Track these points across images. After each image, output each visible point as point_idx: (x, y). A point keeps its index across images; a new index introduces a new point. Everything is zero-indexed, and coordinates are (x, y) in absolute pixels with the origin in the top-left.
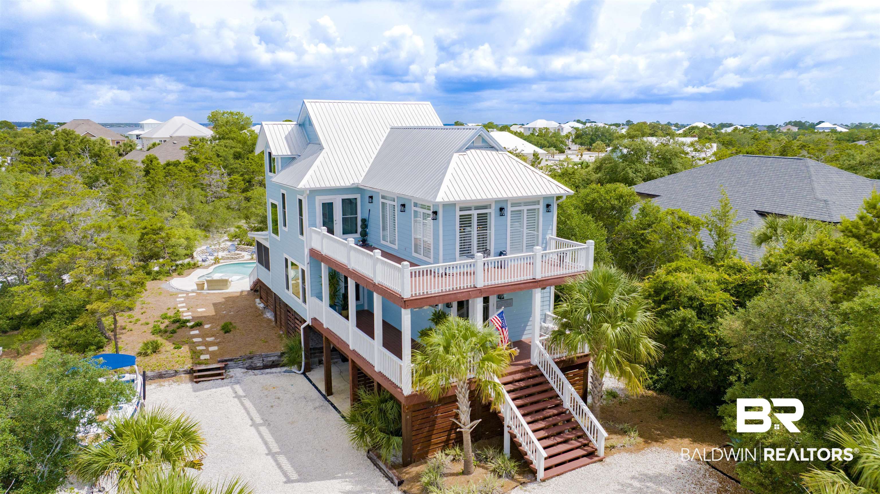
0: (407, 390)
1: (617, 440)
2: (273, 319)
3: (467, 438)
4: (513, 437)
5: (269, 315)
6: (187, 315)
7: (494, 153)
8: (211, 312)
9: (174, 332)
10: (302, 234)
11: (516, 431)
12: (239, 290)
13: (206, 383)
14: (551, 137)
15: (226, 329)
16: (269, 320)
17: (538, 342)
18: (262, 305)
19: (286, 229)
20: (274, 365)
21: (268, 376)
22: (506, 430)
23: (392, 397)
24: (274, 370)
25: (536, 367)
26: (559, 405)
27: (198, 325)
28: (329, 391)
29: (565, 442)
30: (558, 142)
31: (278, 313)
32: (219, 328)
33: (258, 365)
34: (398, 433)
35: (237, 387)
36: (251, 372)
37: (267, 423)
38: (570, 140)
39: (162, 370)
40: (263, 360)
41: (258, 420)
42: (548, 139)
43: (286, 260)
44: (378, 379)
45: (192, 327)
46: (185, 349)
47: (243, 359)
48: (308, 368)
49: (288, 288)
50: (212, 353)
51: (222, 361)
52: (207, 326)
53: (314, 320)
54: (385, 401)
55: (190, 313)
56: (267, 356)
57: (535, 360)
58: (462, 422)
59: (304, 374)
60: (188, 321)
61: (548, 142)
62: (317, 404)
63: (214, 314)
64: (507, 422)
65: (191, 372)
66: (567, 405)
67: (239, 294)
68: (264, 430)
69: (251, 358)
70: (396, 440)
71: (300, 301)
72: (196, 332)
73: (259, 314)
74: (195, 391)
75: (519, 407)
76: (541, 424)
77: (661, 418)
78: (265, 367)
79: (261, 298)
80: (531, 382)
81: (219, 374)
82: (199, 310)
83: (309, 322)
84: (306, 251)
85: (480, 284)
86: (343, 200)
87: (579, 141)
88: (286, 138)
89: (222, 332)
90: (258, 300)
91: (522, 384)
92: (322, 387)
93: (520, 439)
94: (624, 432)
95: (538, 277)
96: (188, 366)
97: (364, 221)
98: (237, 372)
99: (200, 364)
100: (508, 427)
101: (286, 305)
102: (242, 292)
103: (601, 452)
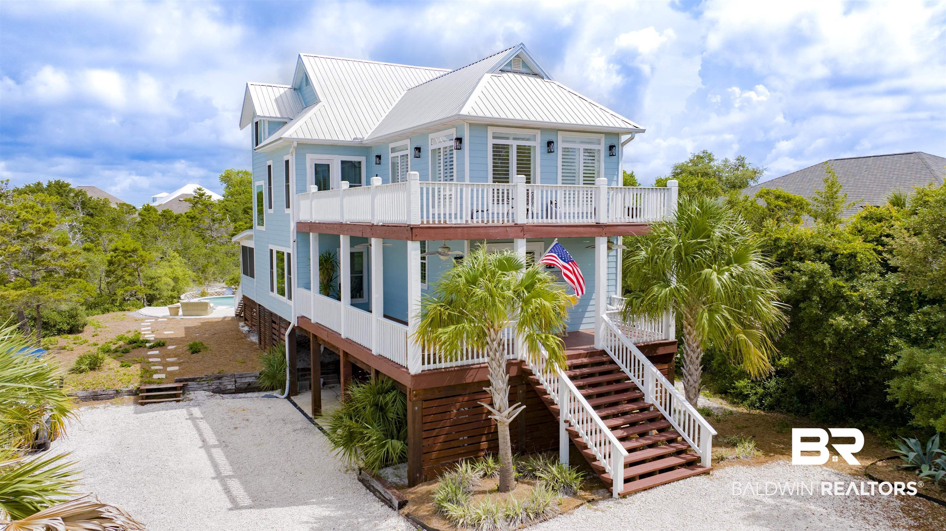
0: (415, 367)
1: (725, 452)
2: (257, 341)
3: (504, 433)
4: (573, 435)
5: (253, 337)
6: (148, 337)
7: (539, 80)
8: (181, 334)
9: (126, 352)
10: (288, 206)
11: (577, 428)
12: (222, 316)
13: (154, 405)
15: (195, 350)
16: (252, 344)
17: (605, 317)
18: (246, 329)
19: (271, 211)
20: (249, 388)
21: (240, 400)
22: (563, 427)
24: (249, 395)
25: (603, 352)
26: (641, 398)
27: (160, 346)
28: (317, 410)
29: (653, 445)
31: (263, 330)
32: (186, 349)
33: (229, 387)
35: (195, 410)
36: (218, 396)
37: (223, 445)
39: (98, 390)
40: (236, 382)
43: (271, 251)
44: (375, 365)
45: (151, 348)
46: (135, 368)
47: (209, 379)
48: (294, 392)
49: (272, 289)
50: (170, 373)
51: (180, 381)
52: (171, 347)
53: (302, 318)
54: (384, 392)
55: (154, 335)
56: (241, 376)
57: (600, 345)
58: (497, 406)
59: (288, 398)
60: (147, 341)
62: (299, 426)
63: (184, 336)
64: (565, 415)
65: (135, 393)
66: (650, 398)
67: (220, 320)
68: (219, 454)
69: (219, 378)
71: (285, 299)
72: (154, 352)
73: (241, 337)
74: (136, 413)
76: (619, 421)
77: (780, 432)
78: (238, 391)
79: (246, 319)
81: (175, 396)
82: (166, 333)
83: (294, 323)
84: (293, 226)
85: (522, 220)
86: (343, 162)
88: (276, 100)
89: (189, 353)
90: (242, 324)
91: (586, 370)
92: (309, 408)
93: (584, 437)
94: (733, 445)
95: (603, 221)
96: (133, 386)
98: (200, 395)
99: (150, 383)
100: (566, 421)
101: (271, 314)
102: (225, 318)
103: (707, 462)
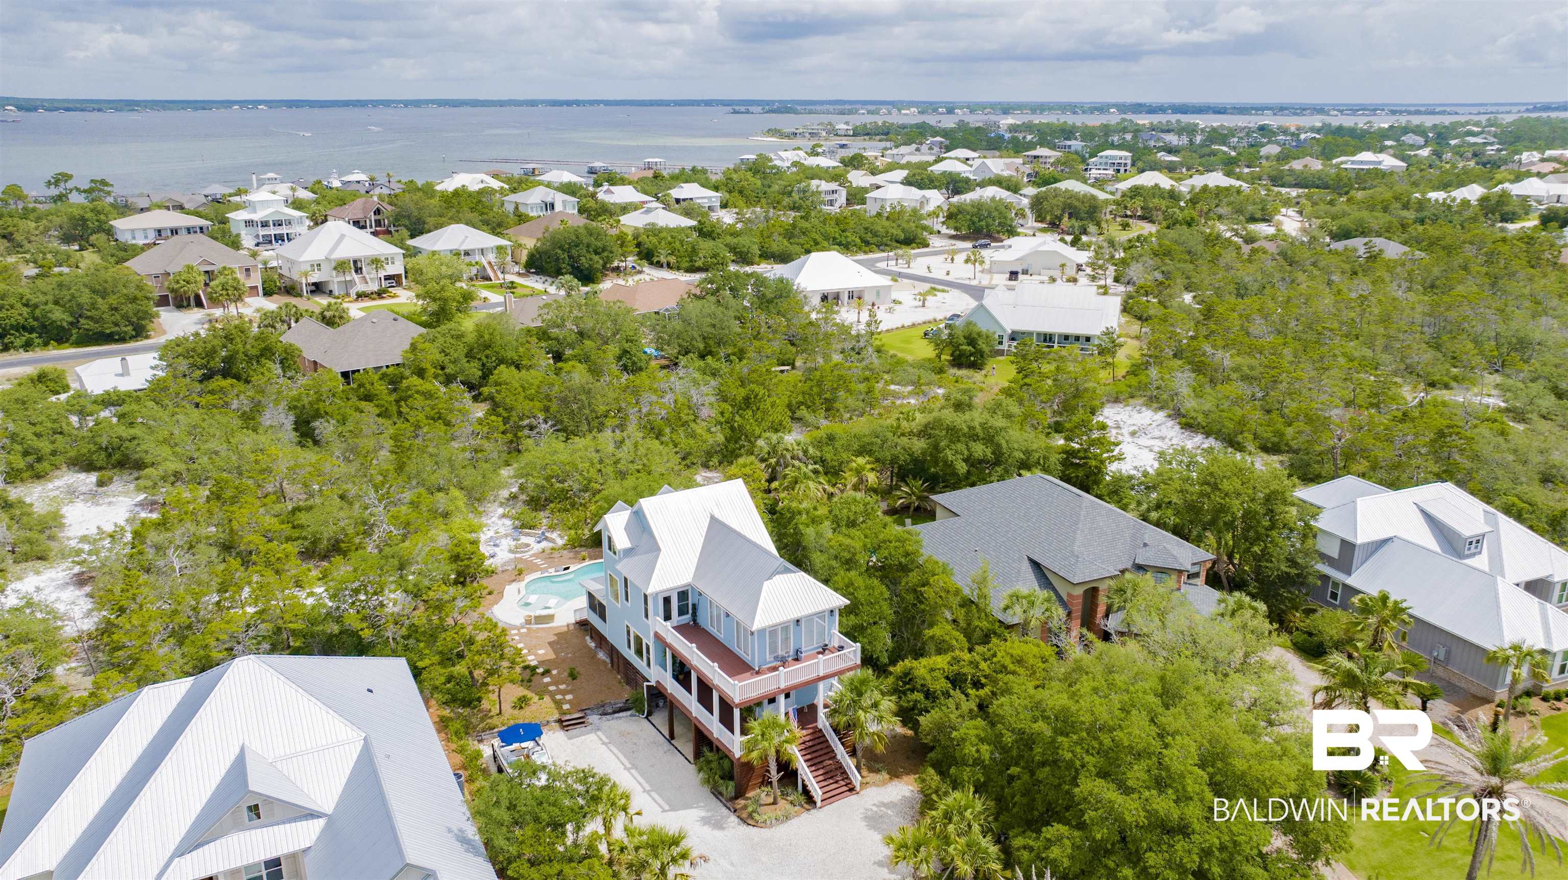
0: (737, 753)
1: (872, 778)
2: (608, 660)
3: (775, 784)
4: (803, 781)
5: (601, 655)
6: (532, 660)
8: (551, 654)
9: (530, 681)
10: (647, 616)
11: (805, 778)
12: (565, 625)
13: (575, 732)
14: (908, 221)
15: (573, 676)
16: (604, 662)
17: (822, 714)
18: (592, 643)
19: (628, 604)
20: (621, 710)
21: (620, 722)
22: (799, 777)
23: (727, 756)
24: (621, 714)
25: (820, 731)
26: (835, 757)
27: (547, 672)
28: (672, 736)
29: (837, 782)
30: (919, 231)
31: (615, 660)
32: (566, 674)
33: (609, 711)
34: (731, 778)
35: (599, 733)
36: (604, 718)
37: (635, 766)
38: (941, 219)
40: (611, 707)
41: (629, 766)
42: (904, 225)
43: (628, 627)
44: (716, 742)
45: (543, 674)
46: (547, 698)
47: (598, 707)
48: (650, 714)
49: (629, 647)
50: (569, 702)
51: (579, 710)
52: (554, 672)
53: (658, 682)
54: (721, 758)
55: (534, 657)
56: (615, 704)
57: (820, 726)
58: (772, 774)
59: (647, 718)
60: (536, 667)
61: (903, 230)
62: (666, 749)
63: (554, 656)
64: (800, 772)
65: (560, 721)
66: (839, 757)
67: (566, 629)
68: (633, 771)
69: (603, 706)
70: (731, 784)
71: (644, 663)
72: (547, 680)
73: (594, 654)
74: (570, 738)
75: (806, 761)
76: (821, 772)
77: (908, 758)
78: (614, 712)
79: (592, 637)
80: (817, 741)
81: (583, 723)
82: (540, 652)
83: (653, 683)
84: (652, 634)
85: (782, 686)
86: (678, 594)
87: (952, 223)
88: (625, 528)
89: (570, 678)
90: (588, 638)
91: (810, 744)
92: (666, 733)
93: (807, 782)
94: (877, 771)
95: (821, 674)
96: (556, 716)
97: (694, 606)
98: (593, 718)
99: (564, 713)
100: (800, 775)
102: (568, 626)
103: (858, 788)
